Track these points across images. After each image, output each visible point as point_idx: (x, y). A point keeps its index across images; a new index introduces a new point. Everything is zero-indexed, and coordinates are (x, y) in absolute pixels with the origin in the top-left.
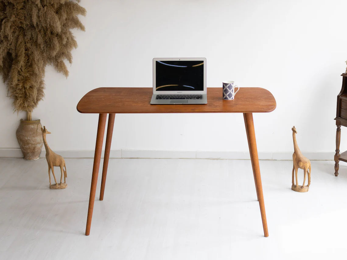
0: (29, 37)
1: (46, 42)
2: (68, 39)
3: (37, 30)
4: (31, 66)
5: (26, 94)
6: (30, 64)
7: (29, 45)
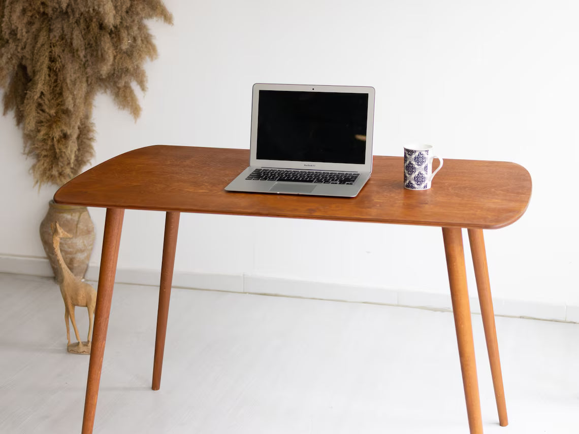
0: (57, 33)
1: (89, 46)
2: (135, 39)
3: (72, 20)
4: (61, 94)
5: (55, 153)
6: (57, 91)
7: (57, 50)
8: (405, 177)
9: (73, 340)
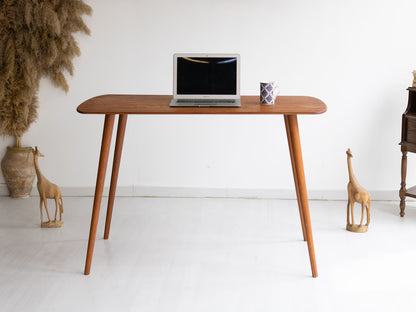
1: (41, 47)
2: (69, 44)
3: (30, 32)
4: (22, 77)
5: (15, 114)
6: (20, 75)
7: (20, 51)
8: (261, 98)
9: (45, 220)
